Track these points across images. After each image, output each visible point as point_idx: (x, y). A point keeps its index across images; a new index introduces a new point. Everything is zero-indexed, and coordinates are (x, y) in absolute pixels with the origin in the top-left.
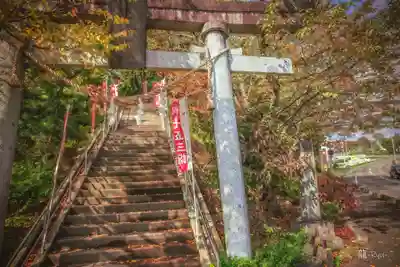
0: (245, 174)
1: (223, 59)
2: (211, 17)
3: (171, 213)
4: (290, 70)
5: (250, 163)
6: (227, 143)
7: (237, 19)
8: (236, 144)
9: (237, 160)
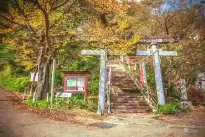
0: (163, 85)
1: (157, 53)
2: (153, 41)
3: (138, 97)
4: (176, 55)
5: (165, 82)
6: (158, 75)
7: (160, 41)
8: (160, 76)
9: (161, 79)
